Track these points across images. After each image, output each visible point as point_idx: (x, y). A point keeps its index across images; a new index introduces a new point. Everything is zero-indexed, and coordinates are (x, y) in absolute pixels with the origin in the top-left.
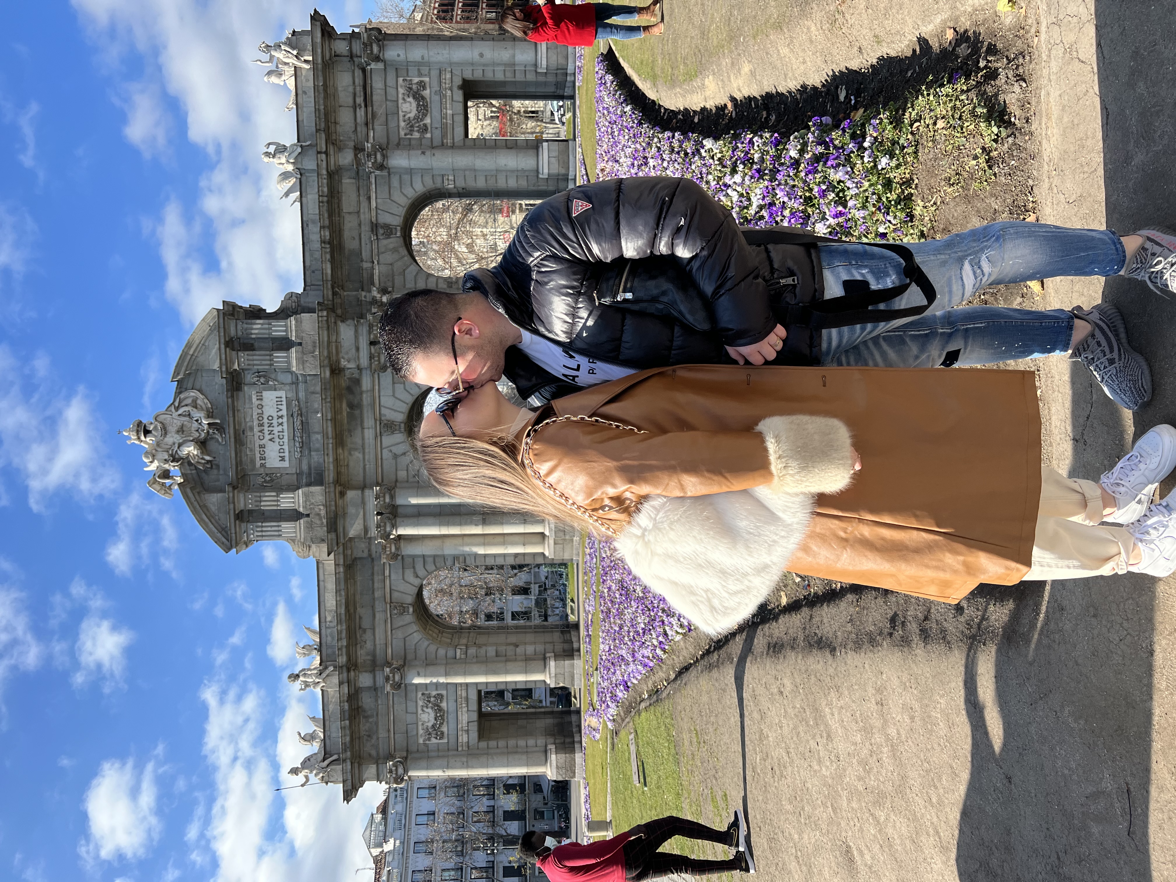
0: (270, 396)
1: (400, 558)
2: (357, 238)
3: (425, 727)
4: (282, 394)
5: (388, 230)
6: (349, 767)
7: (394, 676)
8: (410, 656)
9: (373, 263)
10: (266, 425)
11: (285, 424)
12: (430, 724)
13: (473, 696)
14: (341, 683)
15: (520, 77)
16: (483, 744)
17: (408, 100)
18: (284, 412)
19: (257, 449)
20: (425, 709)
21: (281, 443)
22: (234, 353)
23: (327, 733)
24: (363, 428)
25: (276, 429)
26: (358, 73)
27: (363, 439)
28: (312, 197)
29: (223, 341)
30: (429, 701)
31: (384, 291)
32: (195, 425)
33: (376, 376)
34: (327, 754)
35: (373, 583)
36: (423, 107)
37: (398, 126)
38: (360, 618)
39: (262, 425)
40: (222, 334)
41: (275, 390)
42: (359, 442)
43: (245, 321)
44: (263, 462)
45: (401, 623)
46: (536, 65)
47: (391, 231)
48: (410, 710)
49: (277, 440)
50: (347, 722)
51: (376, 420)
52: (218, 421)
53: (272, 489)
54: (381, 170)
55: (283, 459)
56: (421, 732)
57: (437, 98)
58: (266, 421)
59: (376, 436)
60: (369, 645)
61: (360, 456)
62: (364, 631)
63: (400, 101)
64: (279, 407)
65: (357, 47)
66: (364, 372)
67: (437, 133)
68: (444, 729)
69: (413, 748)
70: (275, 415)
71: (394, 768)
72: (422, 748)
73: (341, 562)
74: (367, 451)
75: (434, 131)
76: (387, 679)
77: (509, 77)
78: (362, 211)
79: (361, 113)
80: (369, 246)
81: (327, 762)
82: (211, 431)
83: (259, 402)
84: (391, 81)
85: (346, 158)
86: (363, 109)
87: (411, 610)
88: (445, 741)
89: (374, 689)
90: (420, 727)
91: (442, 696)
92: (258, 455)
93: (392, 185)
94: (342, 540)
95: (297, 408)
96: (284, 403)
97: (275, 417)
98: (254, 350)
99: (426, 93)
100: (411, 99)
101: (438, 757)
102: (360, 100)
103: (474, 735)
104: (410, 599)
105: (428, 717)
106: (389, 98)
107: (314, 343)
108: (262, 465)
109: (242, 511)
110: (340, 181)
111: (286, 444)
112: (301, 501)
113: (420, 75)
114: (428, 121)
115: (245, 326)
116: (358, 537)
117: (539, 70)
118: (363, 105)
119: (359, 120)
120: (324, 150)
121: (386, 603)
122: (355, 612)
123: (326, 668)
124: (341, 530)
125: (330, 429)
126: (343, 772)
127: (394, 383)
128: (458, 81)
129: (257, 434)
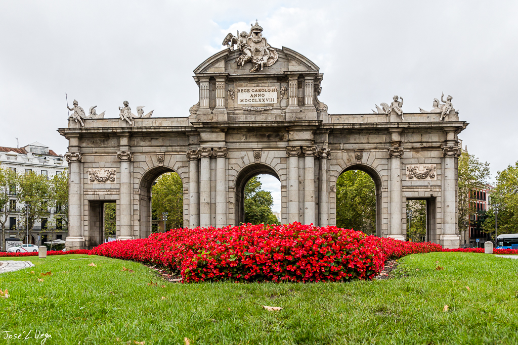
0: (274, 95)
1: (189, 160)
2: (355, 142)
3: (97, 172)
4: (276, 102)
5: (359, 158)
6: (77, 132)
7: (125, 156)
8: (135, 164)
9: (343, 149)
10: (259, 93)
11: (260, 103)
12: (98, 175)
13: (113, 197)
14: (123, 128)
15: (438, 226)
16: (87, 202)
17: (425, 169)
18: (266, 102)
19: (247, 88)
20: (107, 172)
21: (250, 100)
22: (297, 78)
23: (95, 121)
24: (257, 142)
25: (257, 98)
26: (438, 144)
27: (252, 142)
28: (376, 120)
29: (303, 73)
30: (111, 174)
31: (328, 154)
32: (260, 58)
33: (284, 149)
34: (84, 120)
35: (175, 146)
36: (422, 177)
37: (412, 164)
38: (157, 139)
39: (260, 91)
40: (306, 73)
41: (278, 98)
42: (250, 140)
43: (313, 84)
44: (241, 91)
45: (153, 160)
46: (444, 234)
47: (359, 159)
48: (107, 164)
49: (252, 98)
50: (101, 131)
51: (262, 148)
52: (262, 69)
53: (227, 95)
54: (390, 155)
55: (242, 101)
56: (95, 170)
57: (426, 184)
58: (262, 93)
59: (253, 149)
60: (142, 143)
61: (243, 141)
62: (150, 141)
63: (425, 165)
64: (269, 100)
65: (450, 144)
66: (287, 143)
67: (408, 184)
68: (96, 182)
69: (86, 165)
70: (265, 98)
71: (75, 155)
72: (86, 170)
73: (187, 130)
74: (246, 143)
75: (410, 182)
76: (124, 152)
77: (438, 221)
78: (369, 144)
79: (418, 145)
80: (351, 147)
81: (80, 120)
82: (257, 65)
83: (271, 90)
84: (434, 161)
85: (395, 137)
86: (420, 146)
87: (160, 165)
88: (89, 182)
89: (119, 146)
90: (97, 169)
91: (114, 181)
92: (244, 88)
93: (382, 160)
94: (199, 130)
95: (268, 109)
96: (271, 102)
97: (263, 98)
98: (298, 88)
99: (428, 178)
100: (425, 171)
101: (80, 179)
102: (425, 145)
103: (92, 198)
104: (166, 164)
105: (102, 174)
106: (426, 159)
107: (302, 118)
108: (238, 91)
109: (215, 80)
110: (384, 134)
111: (250, 103)
112: (219, 109)
113: (438, 175)
114: (415, 179)
115: (310, 84)
116: (201, 138)
117: (441, 236)
118: (422, 146)
119: (414, 144)
120: (400, 126)
121: (165, 152)
122: (161, 136)
123: (131, 120)
124: (204, 130)
125: (257, 125)
126: (74, 129)
127: (281, 158)
128: (435, 195)
129: (255, 89)
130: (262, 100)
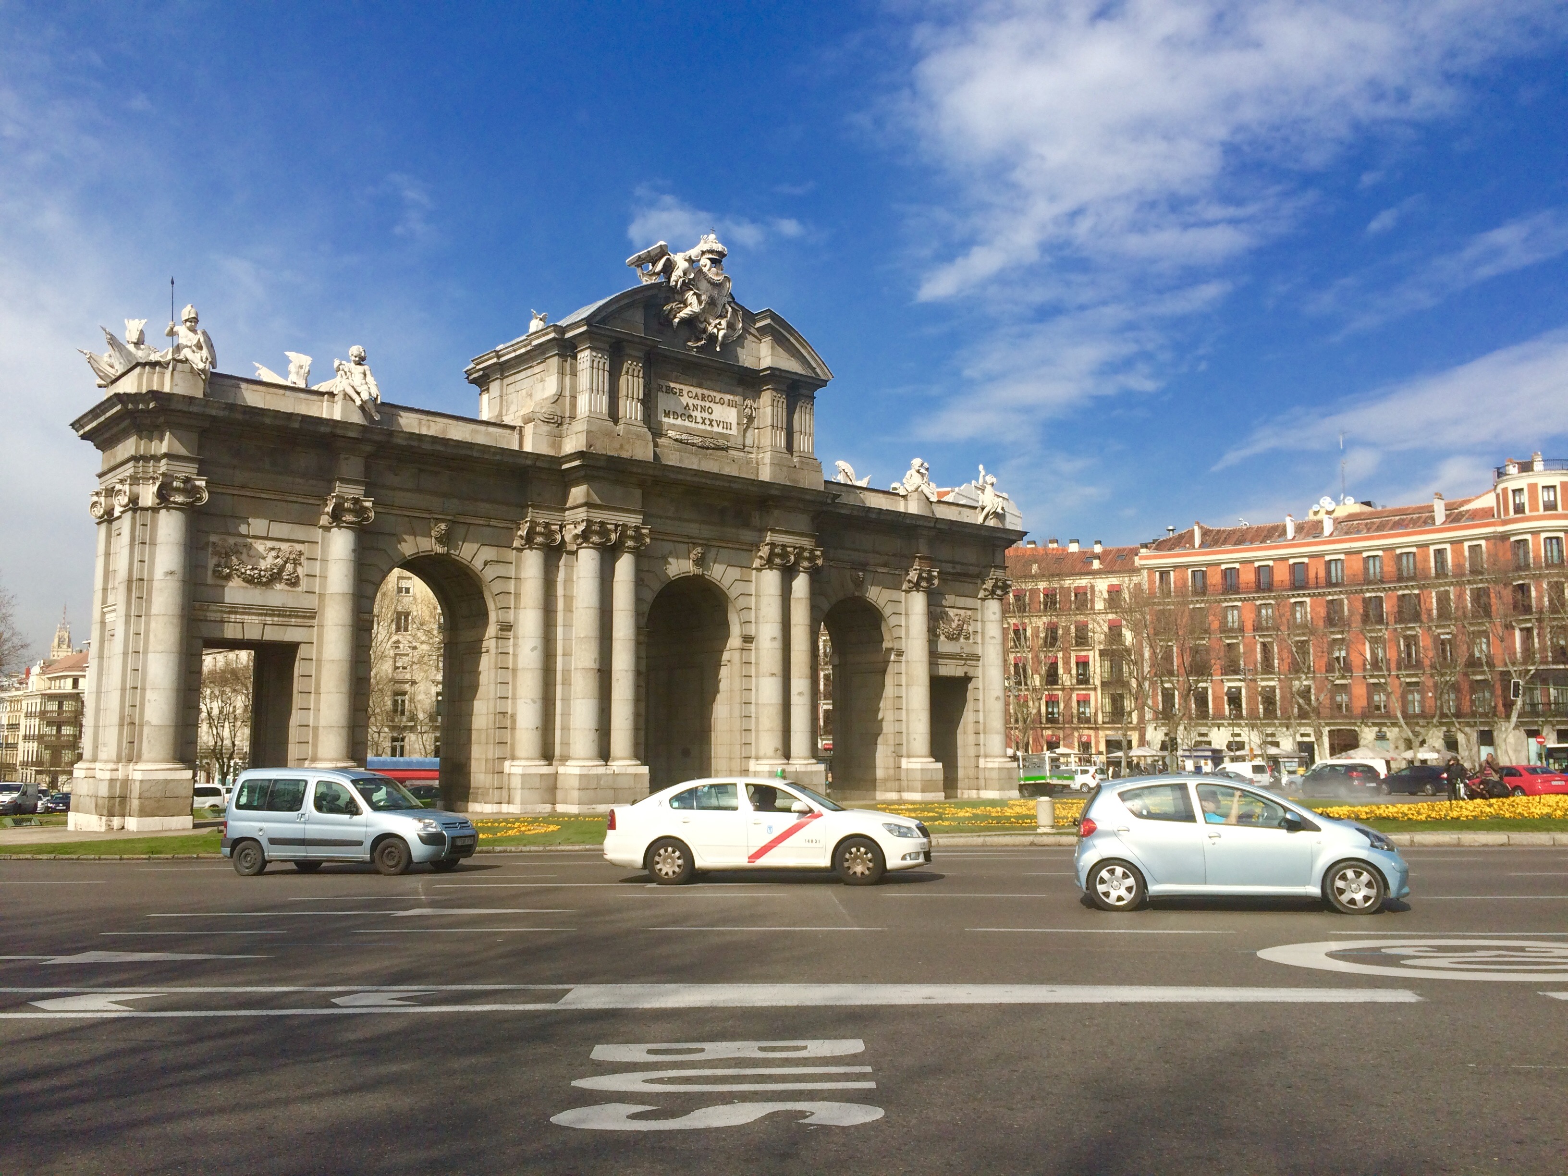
0: (731, 415)
2: (854, 546)
3: (240, 549)
4: (734, 431)
5: (859, 583)
7: (354, 511)
8: (366, 541)
11: (702, 427)
12: (244, 558)
13: (290, 635)
16: (198, 647)
17: (956, 619)
18: (716, 429)
19: (678, 386)
20: (273, 553)
21: (683, 417)
22: (785, 387)
24: (698, 522)
25: (698, 415)
26: (977, 571)
27: (687, 521)
29: (802, 379)
30: (287, 561)
35: (485, 501)
36: (953, 635)
37: (938, 606)
38: (436, 474)
39: (703, 399)
40: (808, 380)
41: (738, 424)
42: (685, 516)
43: (811, 408)
44: (664, 389)
47: (860, 586)
48: (277, 526)
49: (687, 413)
51: (708, 540)
55: (666, 414)
56: (232, 541)
57: (959, 651)
58: (708, 404)
59: (689, 537)
60: (393, 480)
61: (670, 514)
62: (416, 477)
63: (955, 611)
64: (721, 425)
68: (235, 582)
69: (205, 524)
70: (713, 417)
71: (190, 486)
72: (208, 539)
74: (675, 523)
77: (974, 728)
78: (877, 556)
80: (847, 559)
83: (726, 401)
84: (970, 603)
85: (924, 547)
86: (951, 570)
87: (440, 550)
88: (213, 580)
89: (332, 478)
90: (240, 541)
91: (296, 584)
92: (673, 385)
93: (893, 592)
95: (721, 445)
96: (725, 431)
97: (710, 417)
99: (961, 638)
100: (957, 622)
102: (959, 569)
104: (453, 549)
105: (258, 556)
106: (958, 599)
108: (660, 388)
109: (623, 349)
111: (683, 423)
112: (631, 427)
114: (942, 638)
115: (809, 406)
116: (564, 497)
117: (980, 760)
118: (955, 571)
120: (938, 526)
121: (456, 516)
122: (448, 468)
127: (741, 567)
128: (969, 673)
129: (695, 390)
130: (707, 422)
